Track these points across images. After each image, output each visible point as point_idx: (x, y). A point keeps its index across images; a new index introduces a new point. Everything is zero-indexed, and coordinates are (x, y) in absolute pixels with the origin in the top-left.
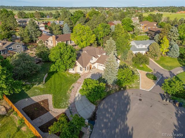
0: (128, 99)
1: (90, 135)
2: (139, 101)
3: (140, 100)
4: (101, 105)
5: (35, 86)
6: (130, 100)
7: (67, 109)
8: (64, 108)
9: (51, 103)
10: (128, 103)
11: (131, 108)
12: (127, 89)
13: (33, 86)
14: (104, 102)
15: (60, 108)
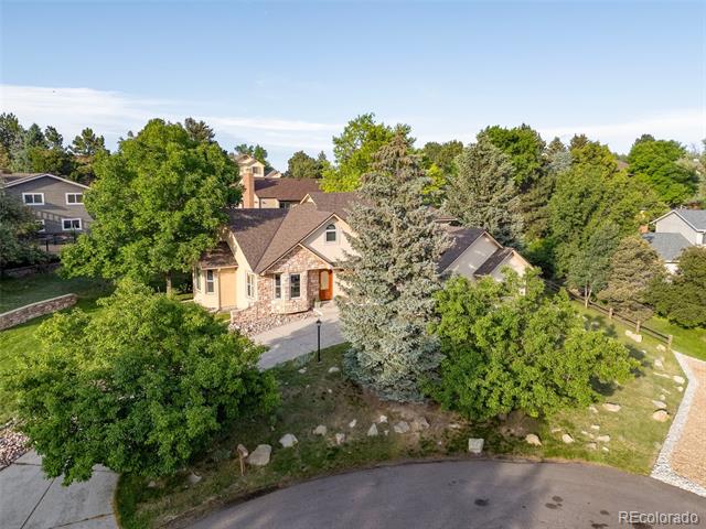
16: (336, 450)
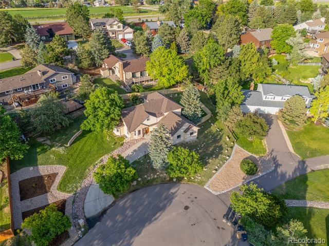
0: (169, 201)
1: (76, 242)
2: (182, 210)
3: (187, 208)
4: (122, 200)
5: (54, 149)
6: (170, 204)
7: (71, 194)
8: (70, 192)
9: (58, 180)
10: (163, 209)
11: (159, 218)
12: (183, 182)
13: (51, 148)
14: (130, 196)
15: (64, 191)
16: (148, 181)
